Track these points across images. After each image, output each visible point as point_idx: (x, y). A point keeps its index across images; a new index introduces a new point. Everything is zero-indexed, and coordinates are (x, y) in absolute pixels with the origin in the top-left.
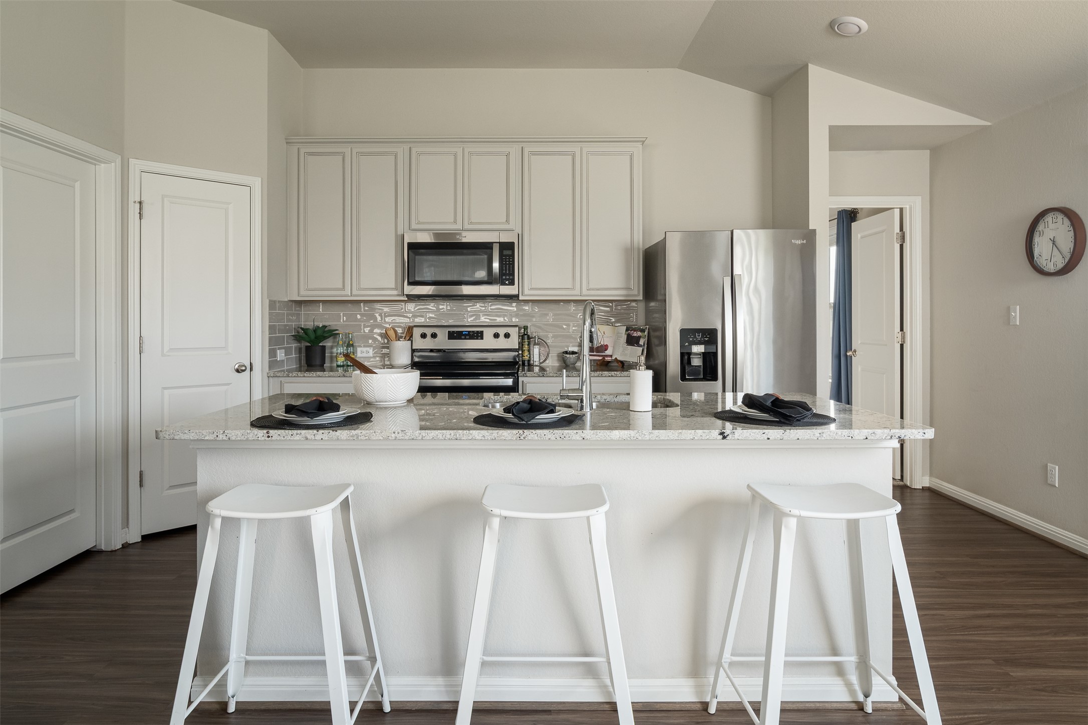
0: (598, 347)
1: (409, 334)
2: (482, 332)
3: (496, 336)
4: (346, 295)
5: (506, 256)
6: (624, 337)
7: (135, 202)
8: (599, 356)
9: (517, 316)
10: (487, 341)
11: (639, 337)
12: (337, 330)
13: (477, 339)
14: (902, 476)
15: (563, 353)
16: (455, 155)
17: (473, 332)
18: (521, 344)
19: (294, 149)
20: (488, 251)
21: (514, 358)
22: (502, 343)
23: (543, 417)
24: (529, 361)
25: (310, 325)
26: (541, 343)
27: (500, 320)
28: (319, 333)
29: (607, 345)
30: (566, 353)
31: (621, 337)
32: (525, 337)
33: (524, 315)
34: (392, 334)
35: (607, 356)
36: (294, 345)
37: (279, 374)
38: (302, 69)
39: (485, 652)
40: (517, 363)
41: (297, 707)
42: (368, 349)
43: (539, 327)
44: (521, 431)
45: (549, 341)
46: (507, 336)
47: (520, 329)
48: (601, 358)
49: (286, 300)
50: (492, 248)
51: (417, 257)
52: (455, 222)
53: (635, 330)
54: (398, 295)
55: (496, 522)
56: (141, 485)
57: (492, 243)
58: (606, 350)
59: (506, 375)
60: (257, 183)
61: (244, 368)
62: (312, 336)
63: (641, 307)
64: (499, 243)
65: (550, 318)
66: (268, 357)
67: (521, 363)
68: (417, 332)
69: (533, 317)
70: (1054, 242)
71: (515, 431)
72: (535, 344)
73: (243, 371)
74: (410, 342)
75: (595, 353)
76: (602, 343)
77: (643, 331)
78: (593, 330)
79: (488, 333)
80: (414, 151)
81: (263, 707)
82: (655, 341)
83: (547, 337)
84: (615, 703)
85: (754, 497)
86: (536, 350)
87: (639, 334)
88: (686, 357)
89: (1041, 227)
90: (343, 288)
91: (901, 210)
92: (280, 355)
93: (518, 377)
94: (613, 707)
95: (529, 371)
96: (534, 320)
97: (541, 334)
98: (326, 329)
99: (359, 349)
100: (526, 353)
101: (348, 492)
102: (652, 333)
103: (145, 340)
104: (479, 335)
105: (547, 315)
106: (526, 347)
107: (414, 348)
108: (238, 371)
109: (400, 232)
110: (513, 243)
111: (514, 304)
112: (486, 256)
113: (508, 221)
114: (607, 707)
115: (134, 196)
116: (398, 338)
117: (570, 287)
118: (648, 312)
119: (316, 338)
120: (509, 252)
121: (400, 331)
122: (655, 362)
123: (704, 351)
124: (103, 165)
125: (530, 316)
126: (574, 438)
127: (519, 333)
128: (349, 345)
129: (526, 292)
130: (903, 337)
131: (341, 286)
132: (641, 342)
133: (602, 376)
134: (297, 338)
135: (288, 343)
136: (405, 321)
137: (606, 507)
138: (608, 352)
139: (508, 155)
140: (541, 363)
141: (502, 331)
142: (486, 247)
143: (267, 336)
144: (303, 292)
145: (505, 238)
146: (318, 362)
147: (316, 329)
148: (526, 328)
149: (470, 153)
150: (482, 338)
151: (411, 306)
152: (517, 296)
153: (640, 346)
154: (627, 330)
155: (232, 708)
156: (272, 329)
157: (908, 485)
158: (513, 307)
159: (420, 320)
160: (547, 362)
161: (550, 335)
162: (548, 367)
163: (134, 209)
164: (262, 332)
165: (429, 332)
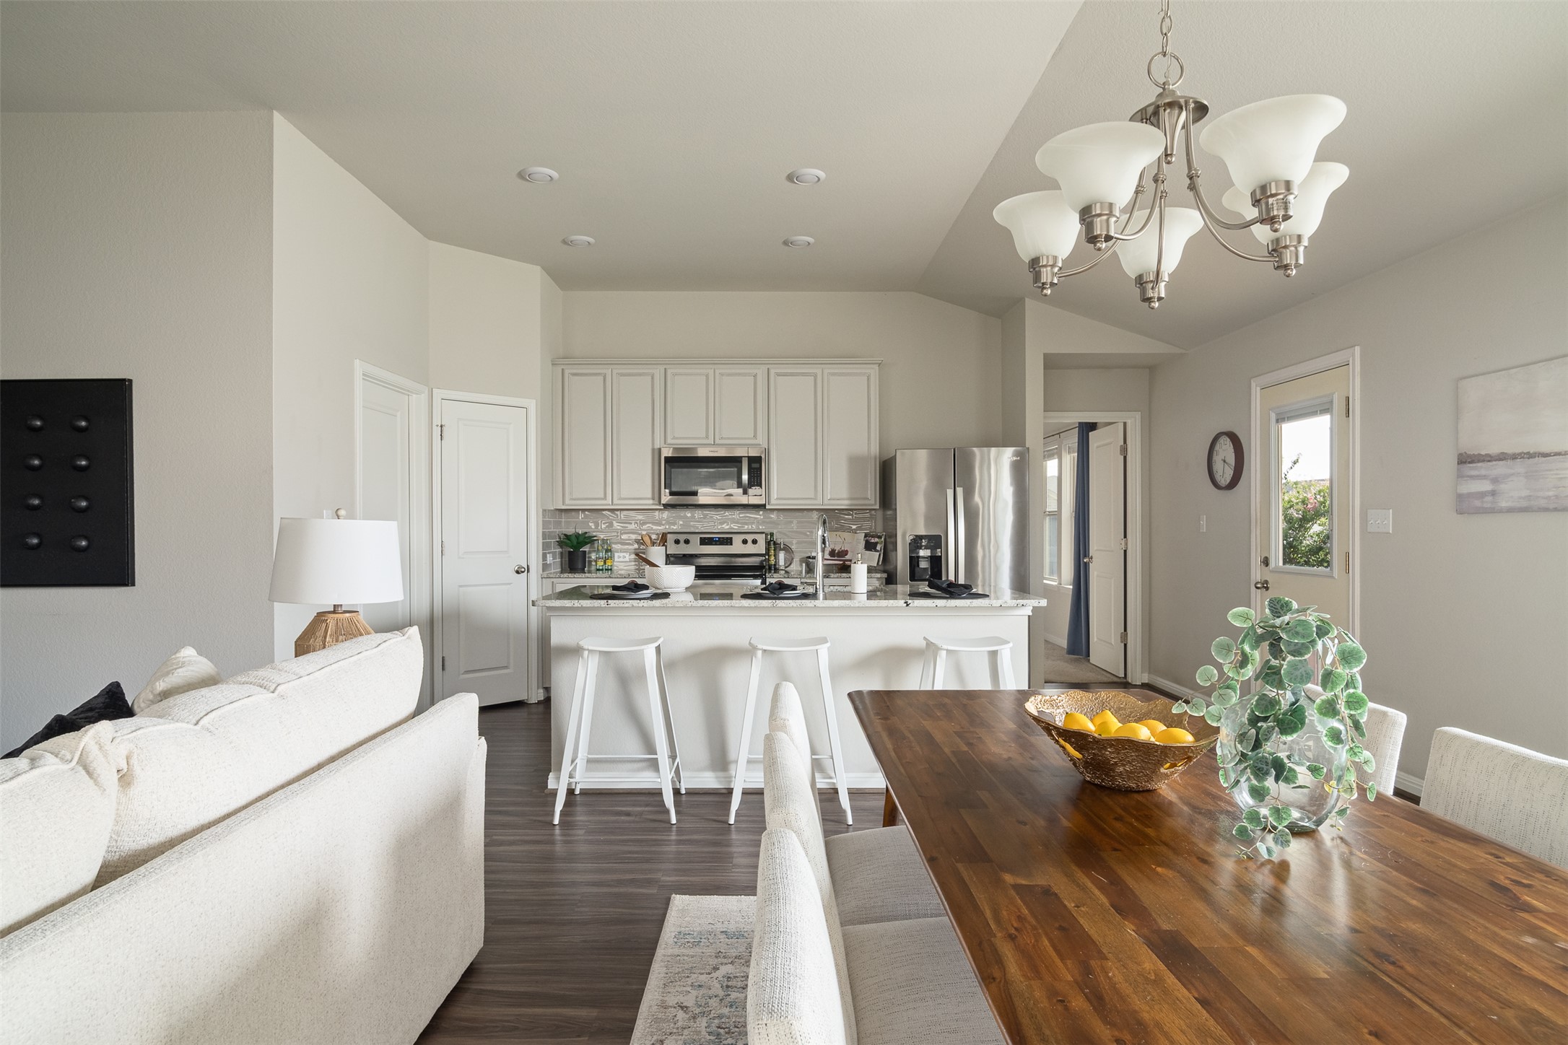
0: (839, 552)
1: (663, 540)
2: (732, 538)
3: (745, 542)
4: (607, 503)
5: (754, 469)
6: (863, 543)
7: (437, 426)
8: (840, 560)
9: (763, 523)
10: (737, 547)
11: (877, 543)
12: (595, 536)
13: (727, 545)
14: (1125, 674)
15: (807, 557)
16: (707, 376)
17: (723, 538)
18: (768, 550)
19: (559, 369)
20: (738, 464)
21: (762, 562)
22: (750, 549)
23: (788, 593)
24: (775, 565)
25: (570, 531)
26: (787, 549)
27: (746, 528)
28: (581, 539)
29: (847, 551)
30: (809, 557)
31: (860, 543)
32: (772, 544)
33: (770, 523)
34: (647, 540)
35: (847, 560)
36: (558, 550)
37: (551, 576)
38: (562, 292)
39: (750, 753)
40: (764, 567)
41: (621, 792)
42: (625, 554)
43: (784, 534)
44: (774, 601)
45: (793, 547)
46: (755, 542)
47: (766, 535)
48: (841, 562)
49: (552, 509)
50: (741, 462)
51: (673, 470)
52: (707, 437)
53: (873, 536)
54: (656, 505)
55: (759, 653)
56: (443, 669)
57: (742, 457)
58: (846, 555)
59: (755, 577)
60: (532, 405)
61: (523, 570)
62: (575, 543)
63: (880, 514)
64: (748, 457)
65: (794, 526)
66: (541, 560)
67: (767, 567)
68: (670, 538)
69: (778, 524)
70: (1224, 461)
71: (770, 601)
72: (781, 550)
73: (523, 572)
74: (664, 547)
75: (836, 558)
76: (843, 549)
77: (880, 537)
78: (825, 535)
79: (737, 540)
80: (669, 372)
81: (598, 792)
82: (890, 547)
83: (792, 544)
84: (837, 789)
85: (927, 644)
86: (782, 555)
87: (877, 540)
88: (914, 561)
89: (1217, 447)
90: (605, 498)
91: (1125, 424)
92: (549, 559)
93: (766, 578)
94: (836, 791)
95: (775, 573)
96: (780, 527)
97: (787, 540)
98: (586, 536)
99: (616, 555)
100: (772, 558)
101: (659, 642)
102: (888, 540)
103: (445, 543)
104: (728, 542)
105: (792, 522)
106: (772, 552)
107: (668, 553)
108: (517, 572)
109: (657, 446)
110: (761, 457)
111: (761, 513)
112: (736, 469)
113: (755, 436)
114: (832, 791)
115: (437, 421)
116: (653, 544)
117: (813, 497)
118: (885, 519)
119: (578, 543)
120: (756, 465)
121: (654, 537)
122: (890, 567)
123: (930, 555)
124: (414, 395)
125: (775, 523)
126: (809, 605)
127: (766, 539)
128: (607, 551)
129: (773, 501)
130: (1126, 544)
131: (602, 496)
132: (878, 548)
133: (841, 577)
134: (561, 544)
135: (554, 548)
136: (661, 529)
137: (828, 645)
138: (847, 557)
139: (755, 376)
140: (786, 567)
141: (750, 538)
142: (736, 461)
143: (541, 541)
144: (567, 502)
145: (753, 453)
146: (580, 566)
147: (577, 536)
148: (772, 535)
149: (722, 375)
150: (732, 544)
151: (666, 514)
152: (764, 506)
153: (878, 551)
154: (865, 537)
155: (577, 792)
156: (544, 536)
157: (1130, 681)
158: (759, 515)
159: (675, 528)
160: (792, 566)
161: (794, 541)
162: (793, 571)
163: (437, 431)
164: (537, 538)
165: (682, 538)
